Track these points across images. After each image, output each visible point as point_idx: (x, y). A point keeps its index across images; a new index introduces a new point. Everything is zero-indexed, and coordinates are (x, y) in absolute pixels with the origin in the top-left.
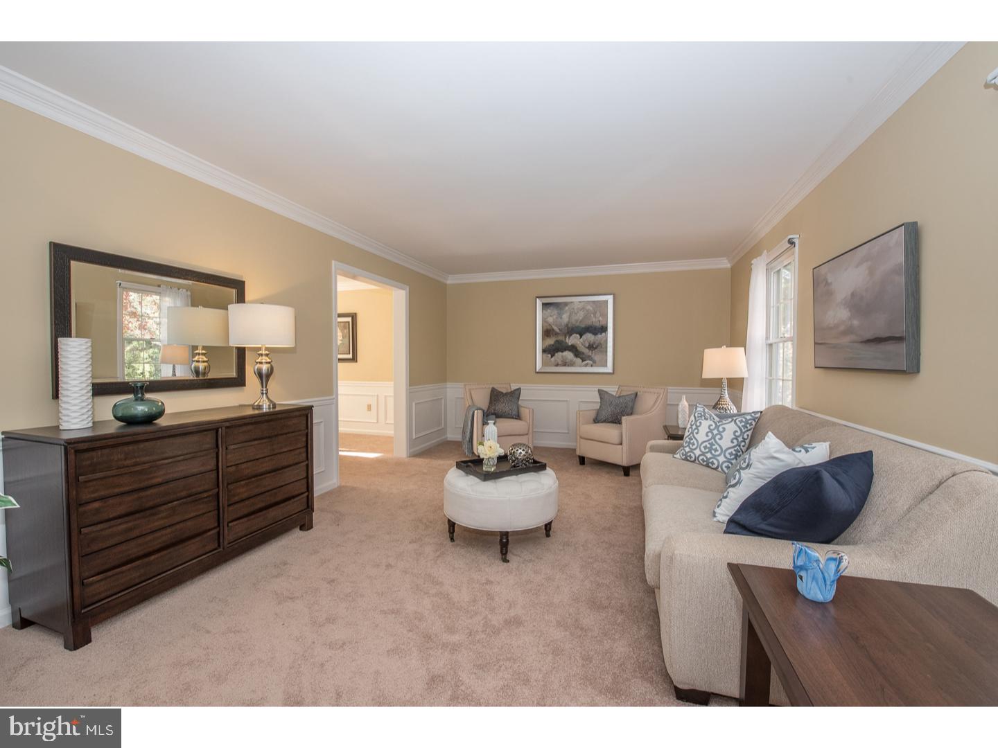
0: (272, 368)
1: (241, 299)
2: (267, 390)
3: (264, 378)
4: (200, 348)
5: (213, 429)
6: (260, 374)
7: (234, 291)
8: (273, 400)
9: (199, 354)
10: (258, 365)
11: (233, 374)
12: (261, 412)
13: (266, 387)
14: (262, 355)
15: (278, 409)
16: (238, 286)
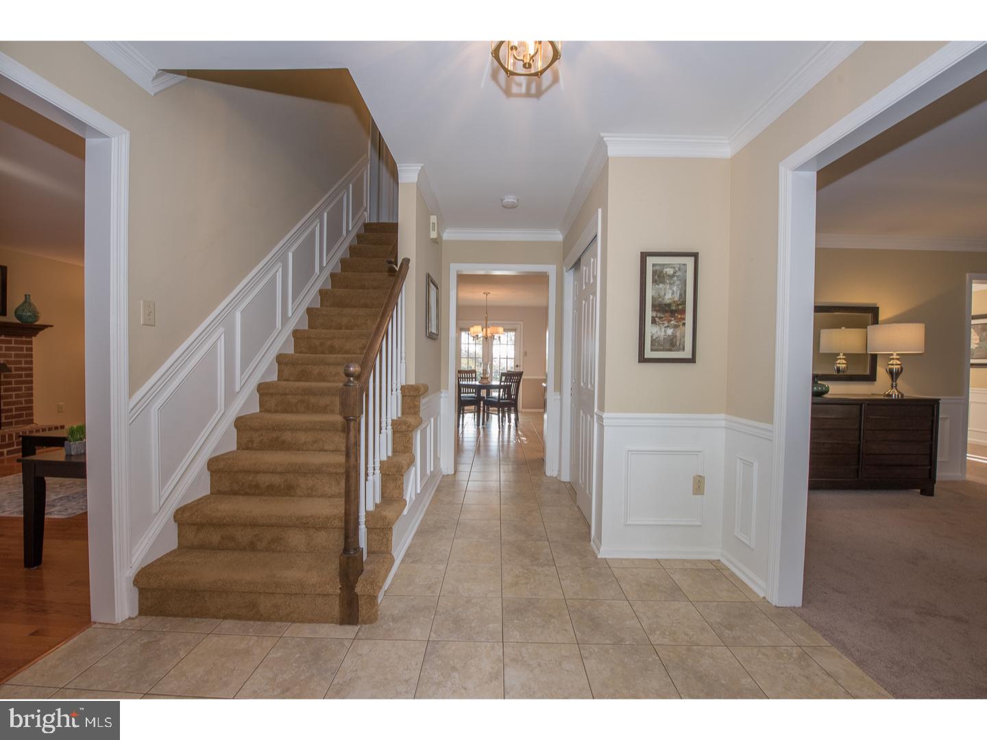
0: (902, 369)
1: (876, 321)
2: (896, 384)
3: (894, 375)
4: (841, 354)
5: (857, 404)
6: (891, 372)
7: (870, 316)
8: (901, 391)
9: (840, 359)
10: (890, 366)
11: (868, 373)
12: (890, 398)
13: (896, 381)
14: (893, 359)
15: (905, 398)
16: (873, 311)
